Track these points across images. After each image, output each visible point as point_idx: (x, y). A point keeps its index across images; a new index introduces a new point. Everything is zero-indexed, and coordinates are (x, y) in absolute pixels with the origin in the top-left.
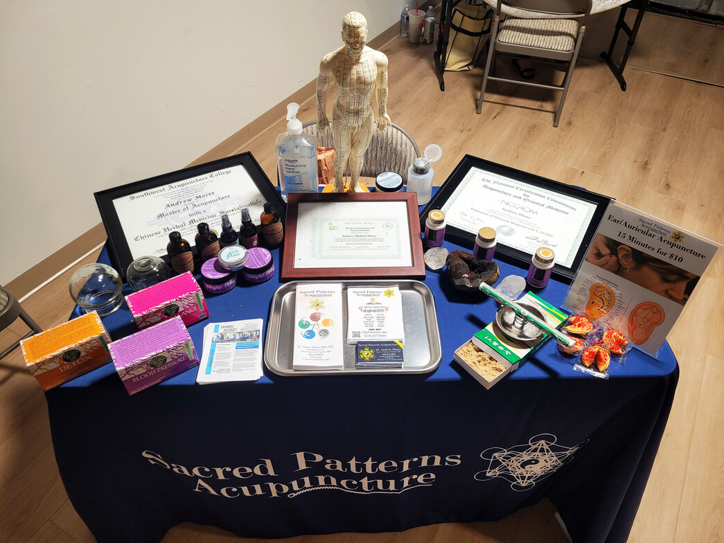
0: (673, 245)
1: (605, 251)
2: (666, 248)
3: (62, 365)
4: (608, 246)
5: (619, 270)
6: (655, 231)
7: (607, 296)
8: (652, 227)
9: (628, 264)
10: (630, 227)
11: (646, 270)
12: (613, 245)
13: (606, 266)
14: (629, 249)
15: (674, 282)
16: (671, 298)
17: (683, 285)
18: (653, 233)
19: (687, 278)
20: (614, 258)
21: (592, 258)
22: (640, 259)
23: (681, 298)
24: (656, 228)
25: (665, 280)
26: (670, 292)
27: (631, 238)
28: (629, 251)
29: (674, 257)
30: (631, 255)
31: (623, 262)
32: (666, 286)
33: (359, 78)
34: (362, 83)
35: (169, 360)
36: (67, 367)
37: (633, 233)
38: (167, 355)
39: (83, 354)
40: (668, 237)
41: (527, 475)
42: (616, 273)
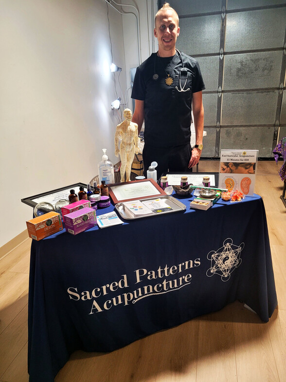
0: (244, 156)
1: (225, 167)
2: (242, 158)
3: (46, 227)
4: (225, 165)
5: (232, 172)
7: (231, 182)
9: (233, 168)
10: (229, 156)
11: (239, 168)
12: (227, 164)
14: (232, 163)
15: (249, 168)
16: (250, 173)
17: (252, 168)
18: (237, 155)
19: (252, 165)
20: (229, 168)
21: (222, 171)
22: (236, 165)
23: (253, 172)
24: (237, 153)
25: (246, 168)
27: (231, 160)
30: (233, 165)
31: (232, 168)
32: (247, 170)
34: (131, 131)
35: (89, 218)
36: (47, 229)
37: (232, 158)
38: (88, 215)
39: (53, 223)
40: (242, 155)
41: (226, 269)
42: (231, 173)
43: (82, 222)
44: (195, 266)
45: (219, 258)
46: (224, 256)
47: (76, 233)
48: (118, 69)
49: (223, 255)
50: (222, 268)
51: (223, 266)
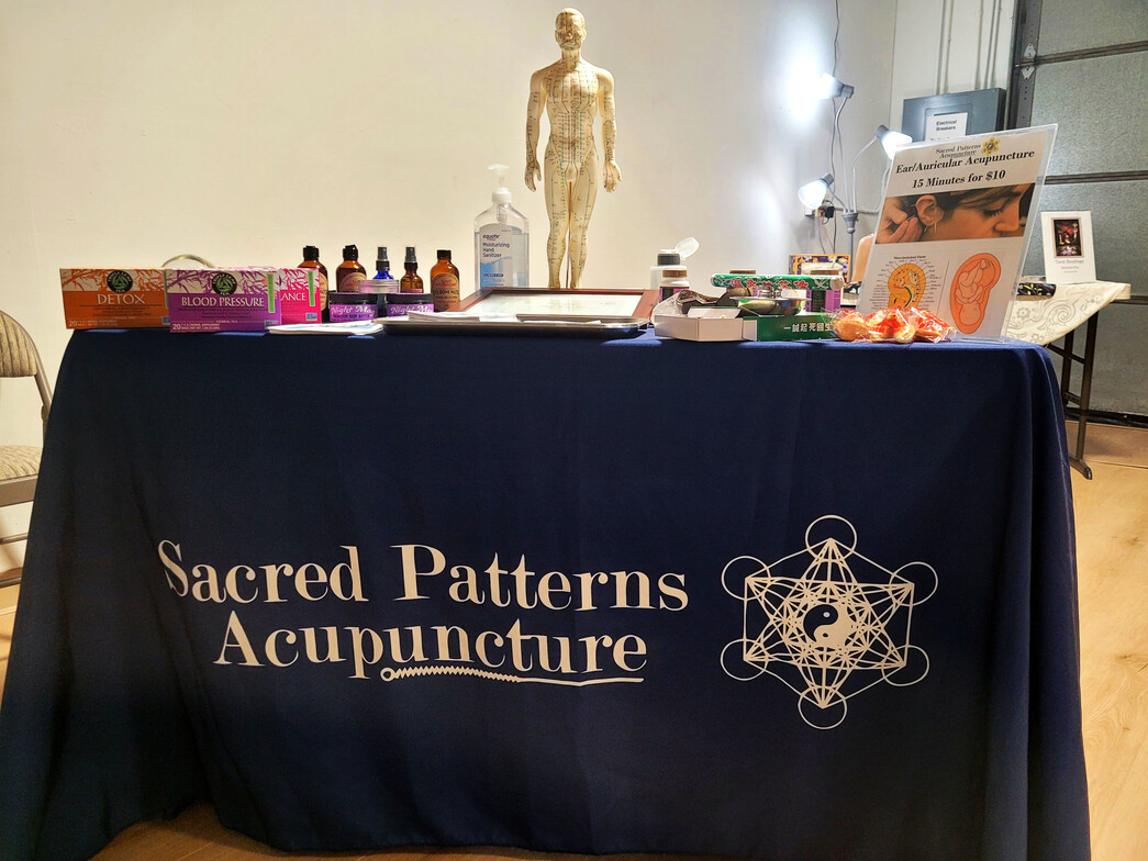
0: (986, 161)
1: (900, 216)
2: (979, 169)
3: (103, 291)
4: (903, 209)
5: (923, 234)
6: (961, 155)
7: (913, 280)
8: (956, 152)
9: (933, 218)
10: (927, 167)
11: (960, 214)
12: (909, 204)
13: (906, 237)
14: (932, 197)
15: (1001, 210)
16: (1003, 234)
17: (1015, 207)
18: (957, 160)
19: (1017, 194)
20: (914, 220)
21: (885, 236)
22: (948, 202)
23: (1016, 227)
24: (960, 151)
25: (988, 213)
26: (1000, 227)
27: (931, 182)
28: (931, 200)
29: (993, 176)
30: (935, 203)
31: (927, 219)
32: (992, 221)
33: (574, 87)
35: (239, 291)
36: (108, 299)
37: (932, 174)
38: (238, 278)
39: (135, 288)
40: (980, 154)
41: (825, 665)
42: (921, 239)
43: (207, 294)
44: (663, 605)
45: (787, 602)
46: (811, 600)
47: (177, 327)
48: (843, 88)
49: (806, 591)
50: (803, 655)
51: (807, 648)
